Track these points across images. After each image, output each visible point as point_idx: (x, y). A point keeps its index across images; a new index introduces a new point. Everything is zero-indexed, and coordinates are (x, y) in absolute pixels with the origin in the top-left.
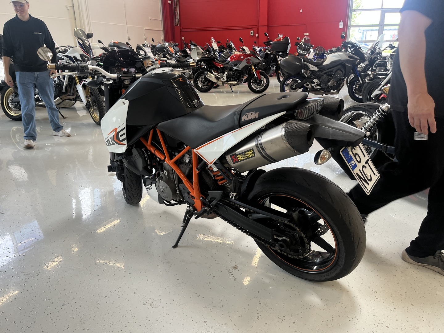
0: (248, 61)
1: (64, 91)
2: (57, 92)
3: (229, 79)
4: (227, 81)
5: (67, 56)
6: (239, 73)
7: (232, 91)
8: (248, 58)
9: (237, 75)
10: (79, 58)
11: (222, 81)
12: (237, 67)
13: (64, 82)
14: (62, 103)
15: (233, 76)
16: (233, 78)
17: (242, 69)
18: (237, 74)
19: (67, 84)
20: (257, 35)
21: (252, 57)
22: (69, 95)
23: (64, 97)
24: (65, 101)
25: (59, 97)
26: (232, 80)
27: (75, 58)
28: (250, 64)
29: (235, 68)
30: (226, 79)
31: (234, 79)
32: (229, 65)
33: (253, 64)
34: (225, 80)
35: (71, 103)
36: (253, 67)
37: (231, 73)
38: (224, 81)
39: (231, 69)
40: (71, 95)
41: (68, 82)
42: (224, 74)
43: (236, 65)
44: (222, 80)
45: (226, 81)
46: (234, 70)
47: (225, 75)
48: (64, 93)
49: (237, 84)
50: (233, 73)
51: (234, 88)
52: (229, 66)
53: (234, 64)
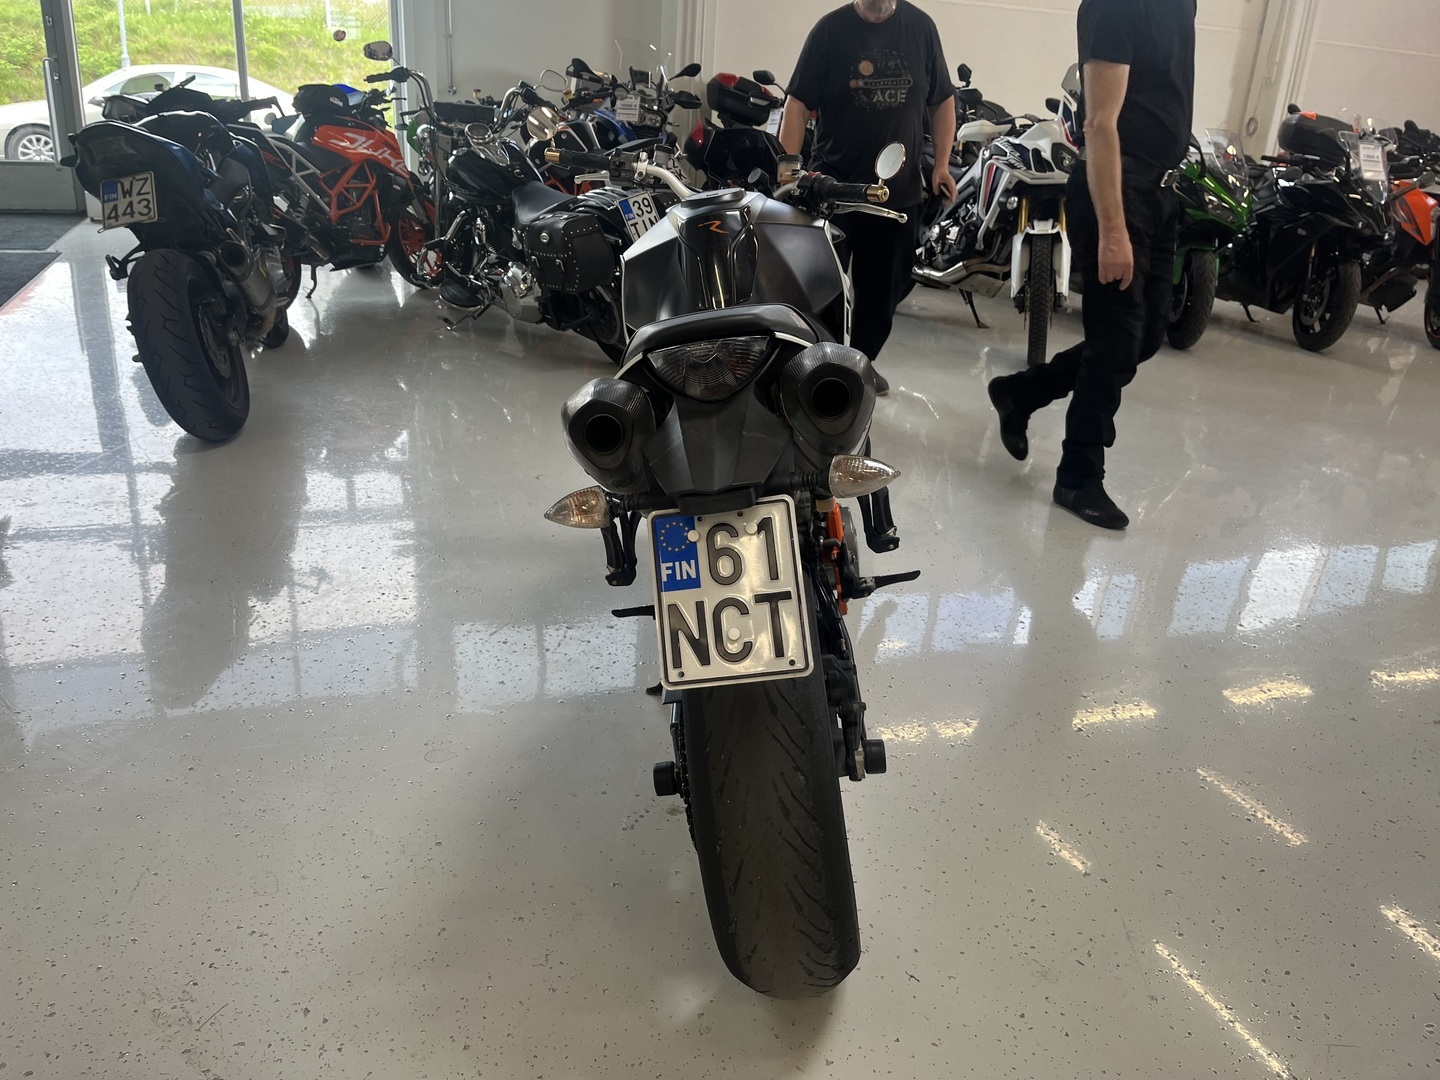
1: (980, 246)
2: (961, 247)
5: (1018, 148)
10: (1047, 155)
13: (983, 222)
14: (966, 281)
19: (991, 226)
22: (991, 262)
23: (974, 262)
24: (974, 276)
25: (963, 260)
27: (1037, 152)
35: (993, 284)
40: (999, 261)
41: (996, 221)
48: (981, 254)
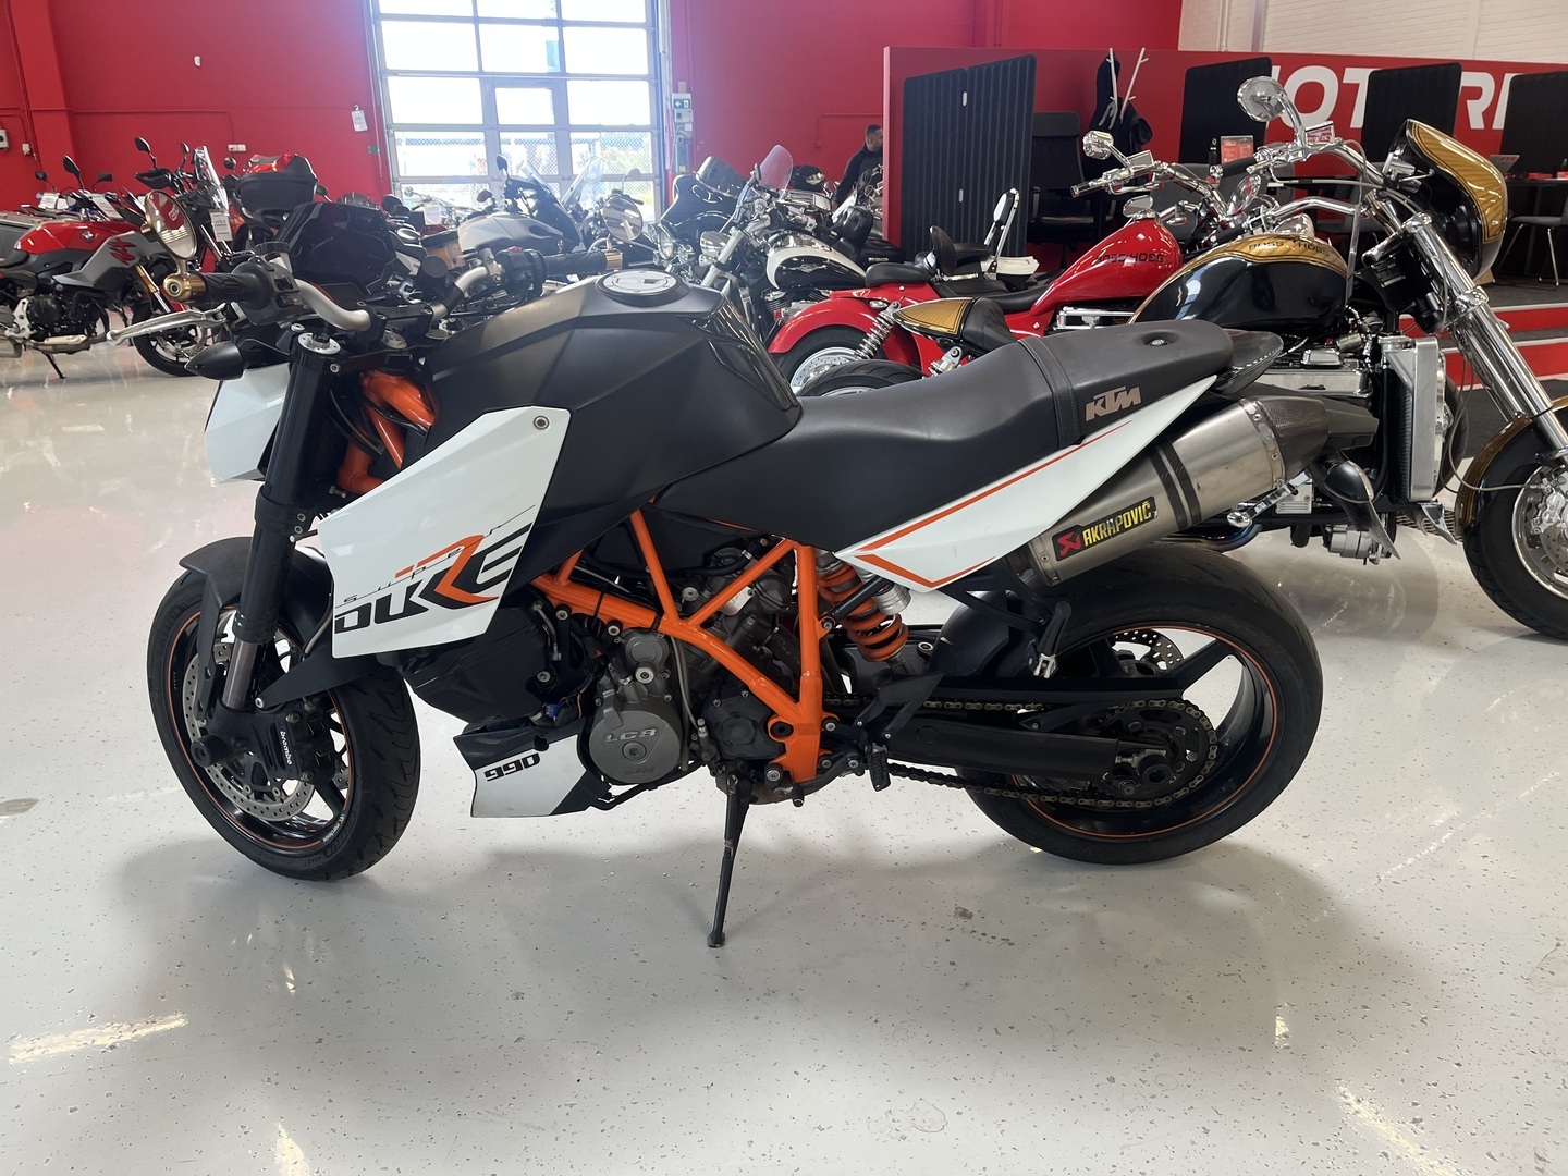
0: (121, 249)
3: (43, 326)
4: (38, 337)
6: (84, 299)
7: (61, 377)
8: (118, 239)
9: (78, 307)
11: (10, 338)
12: (71, 277)
15: (63, 312)
16: (61, 322)
17: (99, 281)
18: (77, 304)
20: (26, 148)
21: (132, 232)
26: (57, 330)
28: (131, 263)
29: (62, 279)
30: (28, 330)
31: (70, 325)
32: (29, 268)
33: (141, 261)
34: (28, 332)
36: (142, 271)
37: (46, 303)
38: (21, 335)
39: (43, 288)
42: (13, 307)
43: (65, 269)
44: (13, 334)
45: (32, 337)
46: (58, 287)
47: (21, 309)
49: (86, 346)
50: (59, 303)
51: (68, 364)
52: (31, 274)
53: (53, 265)
